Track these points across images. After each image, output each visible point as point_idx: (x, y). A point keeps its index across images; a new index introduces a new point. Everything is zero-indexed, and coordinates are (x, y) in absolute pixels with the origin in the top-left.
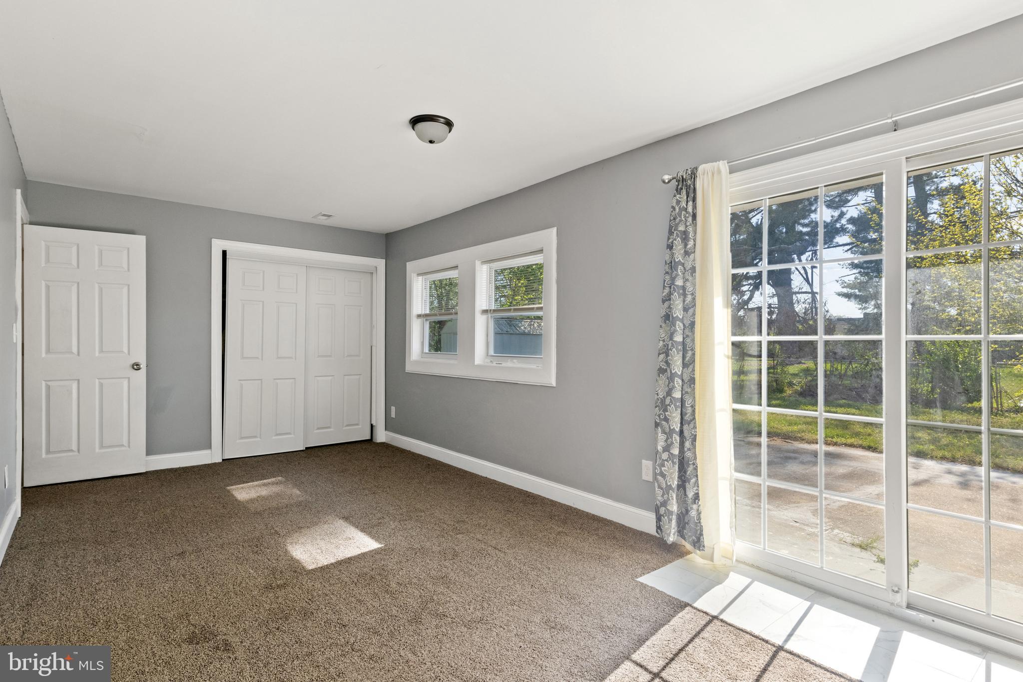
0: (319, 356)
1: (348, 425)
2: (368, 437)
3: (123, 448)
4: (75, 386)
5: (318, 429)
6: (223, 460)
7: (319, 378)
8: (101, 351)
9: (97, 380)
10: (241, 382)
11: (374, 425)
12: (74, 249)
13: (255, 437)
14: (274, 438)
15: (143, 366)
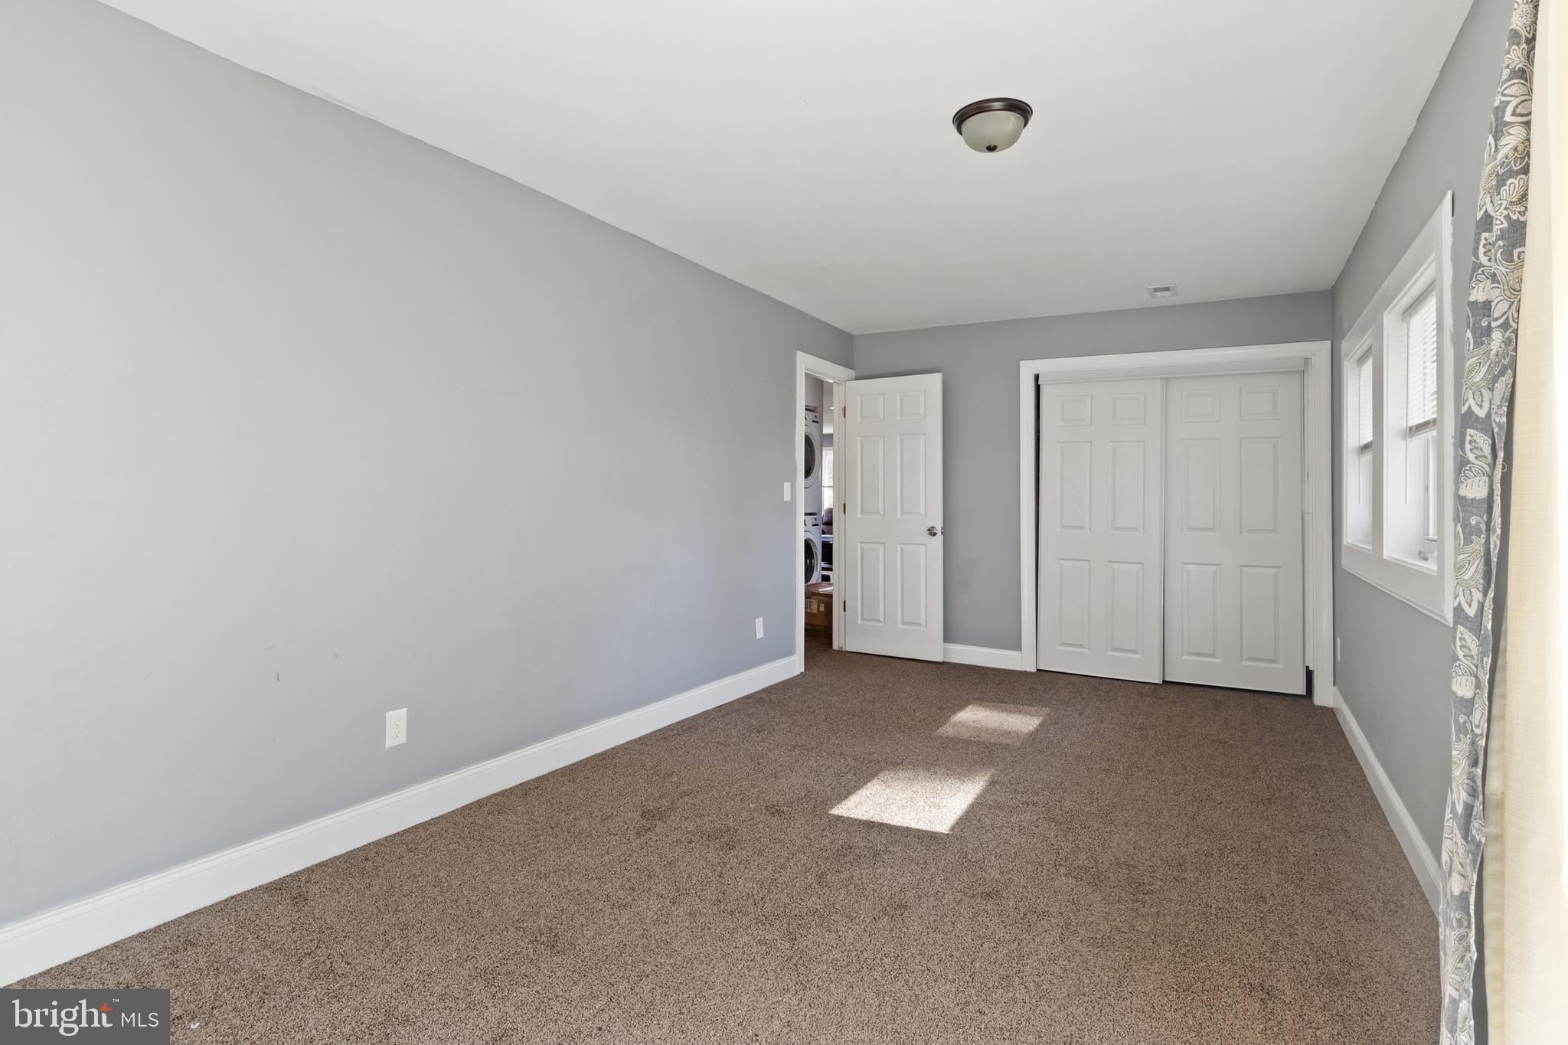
0: (1190, 529)
1: (1250, 659)
2: (1300, 689)
3: (921, 628)
4: (881, 549)
5: (1191, 654)
6: (1038, 670)
7: (1190, 567)
8: (902, 513)
9: (899, 546)
10: (1062, 562)
11: (1311, 668)
12: (881, 400)
13: (1082, 646)
14: (1110, 653)
15: (939, 531)
